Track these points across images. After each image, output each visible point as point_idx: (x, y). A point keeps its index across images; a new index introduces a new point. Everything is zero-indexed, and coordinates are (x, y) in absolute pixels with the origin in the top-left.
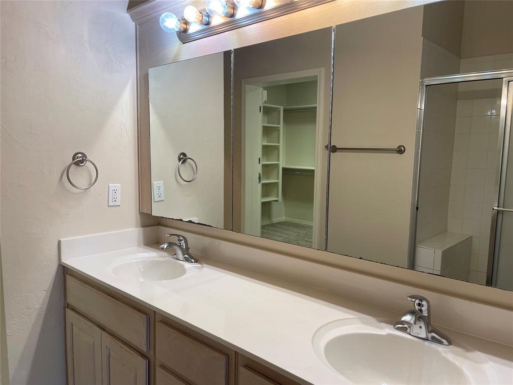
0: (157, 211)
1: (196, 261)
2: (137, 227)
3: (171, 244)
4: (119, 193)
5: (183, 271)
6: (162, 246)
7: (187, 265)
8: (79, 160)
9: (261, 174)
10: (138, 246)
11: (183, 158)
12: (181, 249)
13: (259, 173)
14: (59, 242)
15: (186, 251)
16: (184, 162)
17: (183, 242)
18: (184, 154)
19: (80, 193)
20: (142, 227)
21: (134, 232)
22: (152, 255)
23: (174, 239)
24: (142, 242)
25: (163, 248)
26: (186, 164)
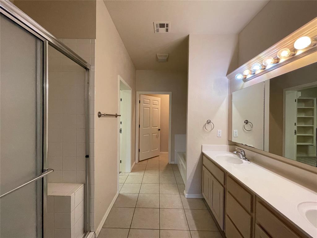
0: (234, 140)
1: (248, 161)
2: (227, 145)
3: (237, 152)
4: (221, 133)
5: (242, 162)
6: (234, 152)
7: (244, 161)
8: (209, 122)
9: (296, 130)
10: (227, 151)
11: (247, 122)
12: (242, 155)
13: (295, 130)
14: (202, 145)
15: (244, 156)
16: (247, 123)
17: (243, 152)
18: (247, 121)
19: (208, 132)
20: (229, 145)
21: (226, 146)
22: (231, 155)
23: (240, 151)
24: (228, 150)
25: (234, 153)
26: (248, 124)
